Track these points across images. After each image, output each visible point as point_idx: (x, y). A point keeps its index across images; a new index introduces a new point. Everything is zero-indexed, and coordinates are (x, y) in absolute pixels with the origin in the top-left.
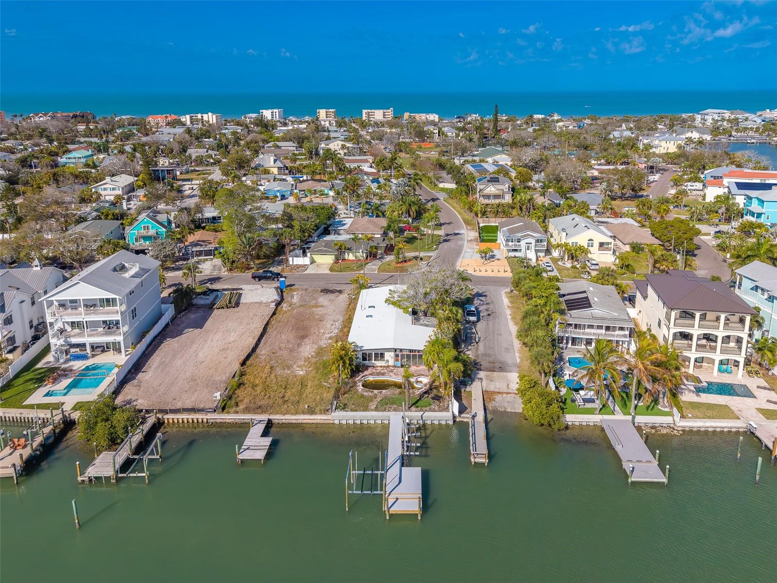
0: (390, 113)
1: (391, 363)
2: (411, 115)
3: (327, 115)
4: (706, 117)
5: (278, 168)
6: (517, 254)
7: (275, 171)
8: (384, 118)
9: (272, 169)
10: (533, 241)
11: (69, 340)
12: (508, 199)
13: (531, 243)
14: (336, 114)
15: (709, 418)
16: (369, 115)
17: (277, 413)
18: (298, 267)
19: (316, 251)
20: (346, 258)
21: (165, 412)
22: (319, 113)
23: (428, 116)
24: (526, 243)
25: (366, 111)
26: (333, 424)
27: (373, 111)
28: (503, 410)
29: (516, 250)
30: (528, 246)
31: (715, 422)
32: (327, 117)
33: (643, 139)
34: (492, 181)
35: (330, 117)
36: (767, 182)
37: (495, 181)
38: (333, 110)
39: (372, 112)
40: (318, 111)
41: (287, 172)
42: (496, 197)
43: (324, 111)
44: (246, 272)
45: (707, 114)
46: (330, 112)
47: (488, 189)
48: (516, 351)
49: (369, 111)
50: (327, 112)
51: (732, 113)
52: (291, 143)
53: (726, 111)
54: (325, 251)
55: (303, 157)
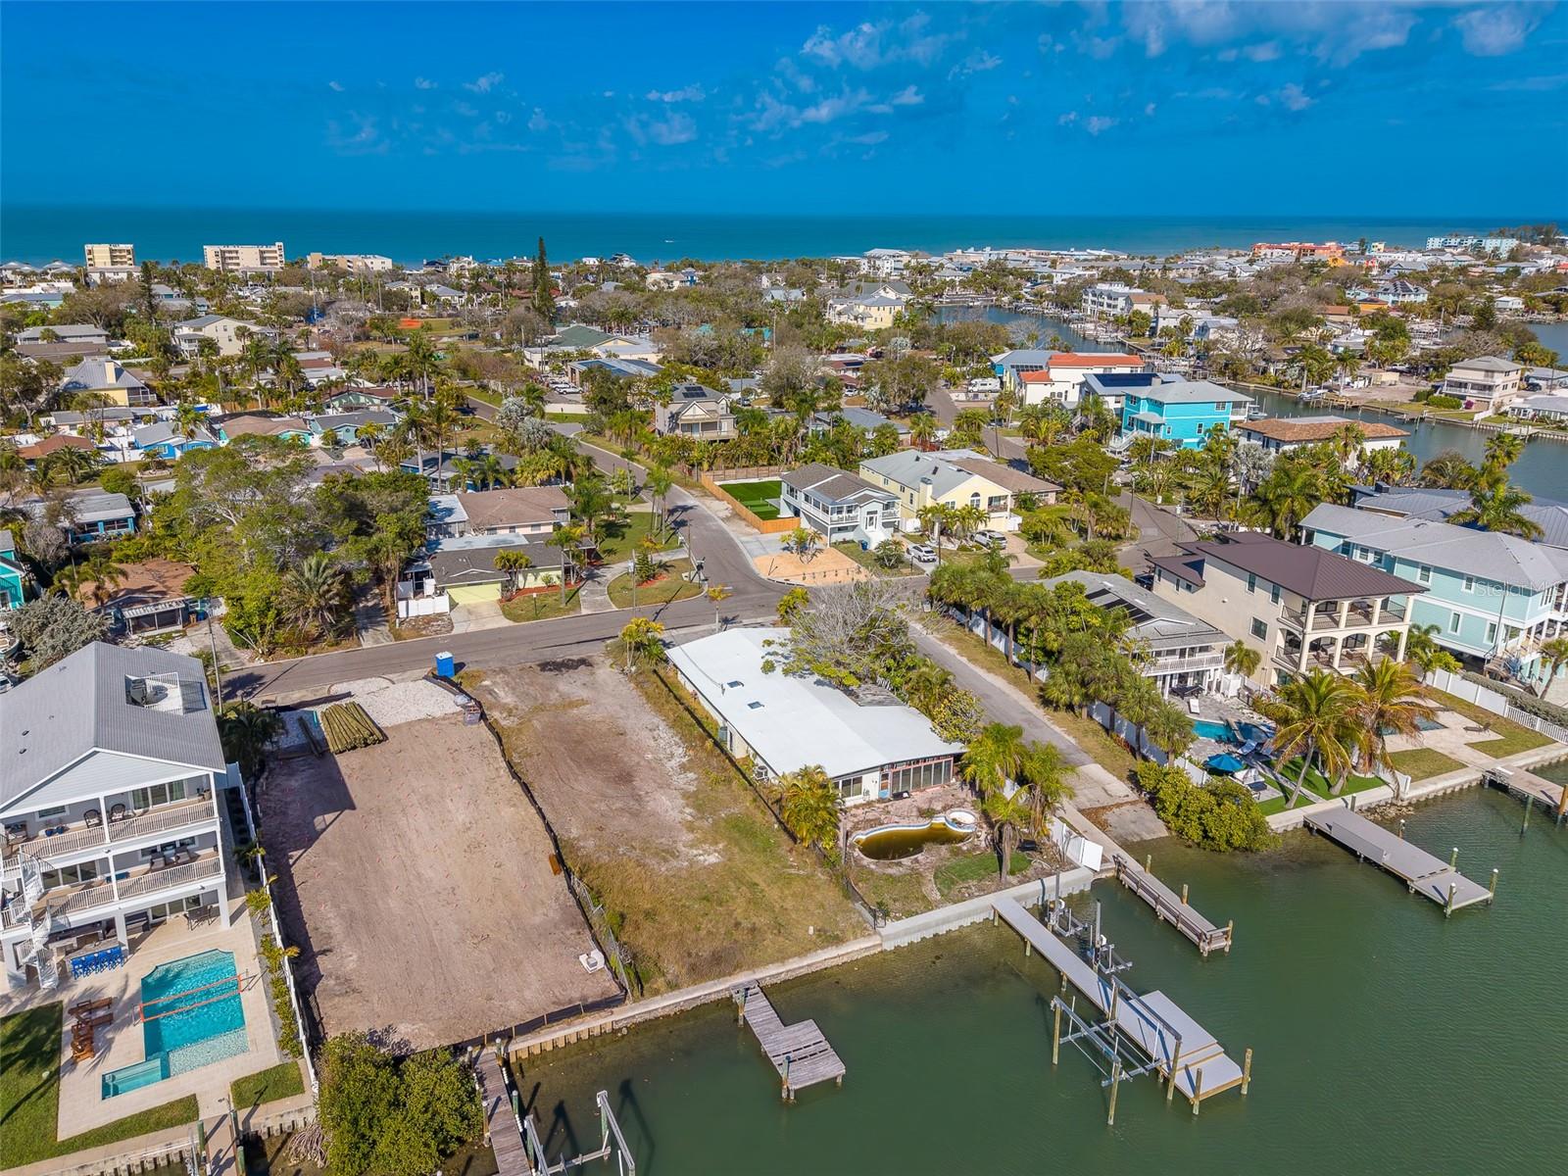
0: (277, 254)
1: (874, 795)
2: (327, 257)
3: (112, 257)
4: (878, 262)
5: (128, 389)
6: (849, 536)
7: (121, 397)
8: (262, 264)
9: (111, 393)
10: (878, 507)
11: (62, 922)
12: (727, 429)
13: (876, 512)
14: (136, 253)
15: (1431, 774)
16: (224, 258)
17: (766, 963)
18: (428, 620)
19: (458, 579)
20: (521, 586)
21: (507, 1036)
22: (90, 252)
23: (368, 262)
24: (868, 513)
25: (217, 248)
26: (881, 952)
27: (231, 248)
28: (1138, 839)
29: (845, 529)
30: (871, 519)
31: (1446, 779)
32: (113, 263)
33: (836, 303)
34: (693, 396)
35: (122, 263)
36: (1114, 371)
37: (698, 395)
38: (130, 247)
39: (230, 252)
40: (88, 247)
41: (152, 398)
42: (708, 426)
43: (105, 247)
44: (310, 650)
45: (879, 258)
46: (120, 251)
47: (690, 412)
48: (1049, 723)
49: (222, 248)
50: (111, 251)
51: (915, 256)
52: (89, 329)
53: (903, 253)
54: (480, 576)
55: (142, 360)
